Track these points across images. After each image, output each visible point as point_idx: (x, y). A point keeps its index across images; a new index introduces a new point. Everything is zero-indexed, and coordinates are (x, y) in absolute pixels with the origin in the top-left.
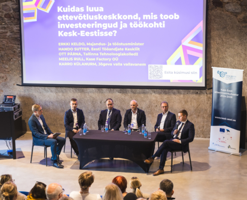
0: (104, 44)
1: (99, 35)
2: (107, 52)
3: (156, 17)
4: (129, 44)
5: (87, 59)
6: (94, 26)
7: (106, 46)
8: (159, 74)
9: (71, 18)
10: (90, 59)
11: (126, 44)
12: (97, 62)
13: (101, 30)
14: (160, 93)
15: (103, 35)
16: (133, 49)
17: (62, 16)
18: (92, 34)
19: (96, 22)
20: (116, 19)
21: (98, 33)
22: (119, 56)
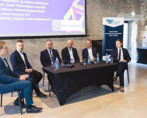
0: (18, 1)
2: (20, 8)
5: (2, 14)
7: (19, 3)
8: (59, 27)
10: (5, 14)
11: (36, 3)
12: (12, 17)
14: (59, 41)
16: (41, 7)
22: (30, 12)
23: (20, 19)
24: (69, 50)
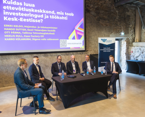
0: (36, 27)
1: (32, 21)
2: (37, 32)
3: (63, 14)
4: (50, 28)
5: (25, 36)
6: (29, 15)
7: (37, 28)
8: (65, 45)
9: (13, 8)
10: (27, 36)
11: (48, 28)
12: (31, 38)
13: (34, 18)
14: (65, 55)
15: (34, 21)
16: (52, 31)
17: (6, 6)
18: (28, 20)
19: (30, 13)
20: (42, 12)
21: (32, 20)
22: (44, 34)
23: (37, 39)
24: (72, 63)
